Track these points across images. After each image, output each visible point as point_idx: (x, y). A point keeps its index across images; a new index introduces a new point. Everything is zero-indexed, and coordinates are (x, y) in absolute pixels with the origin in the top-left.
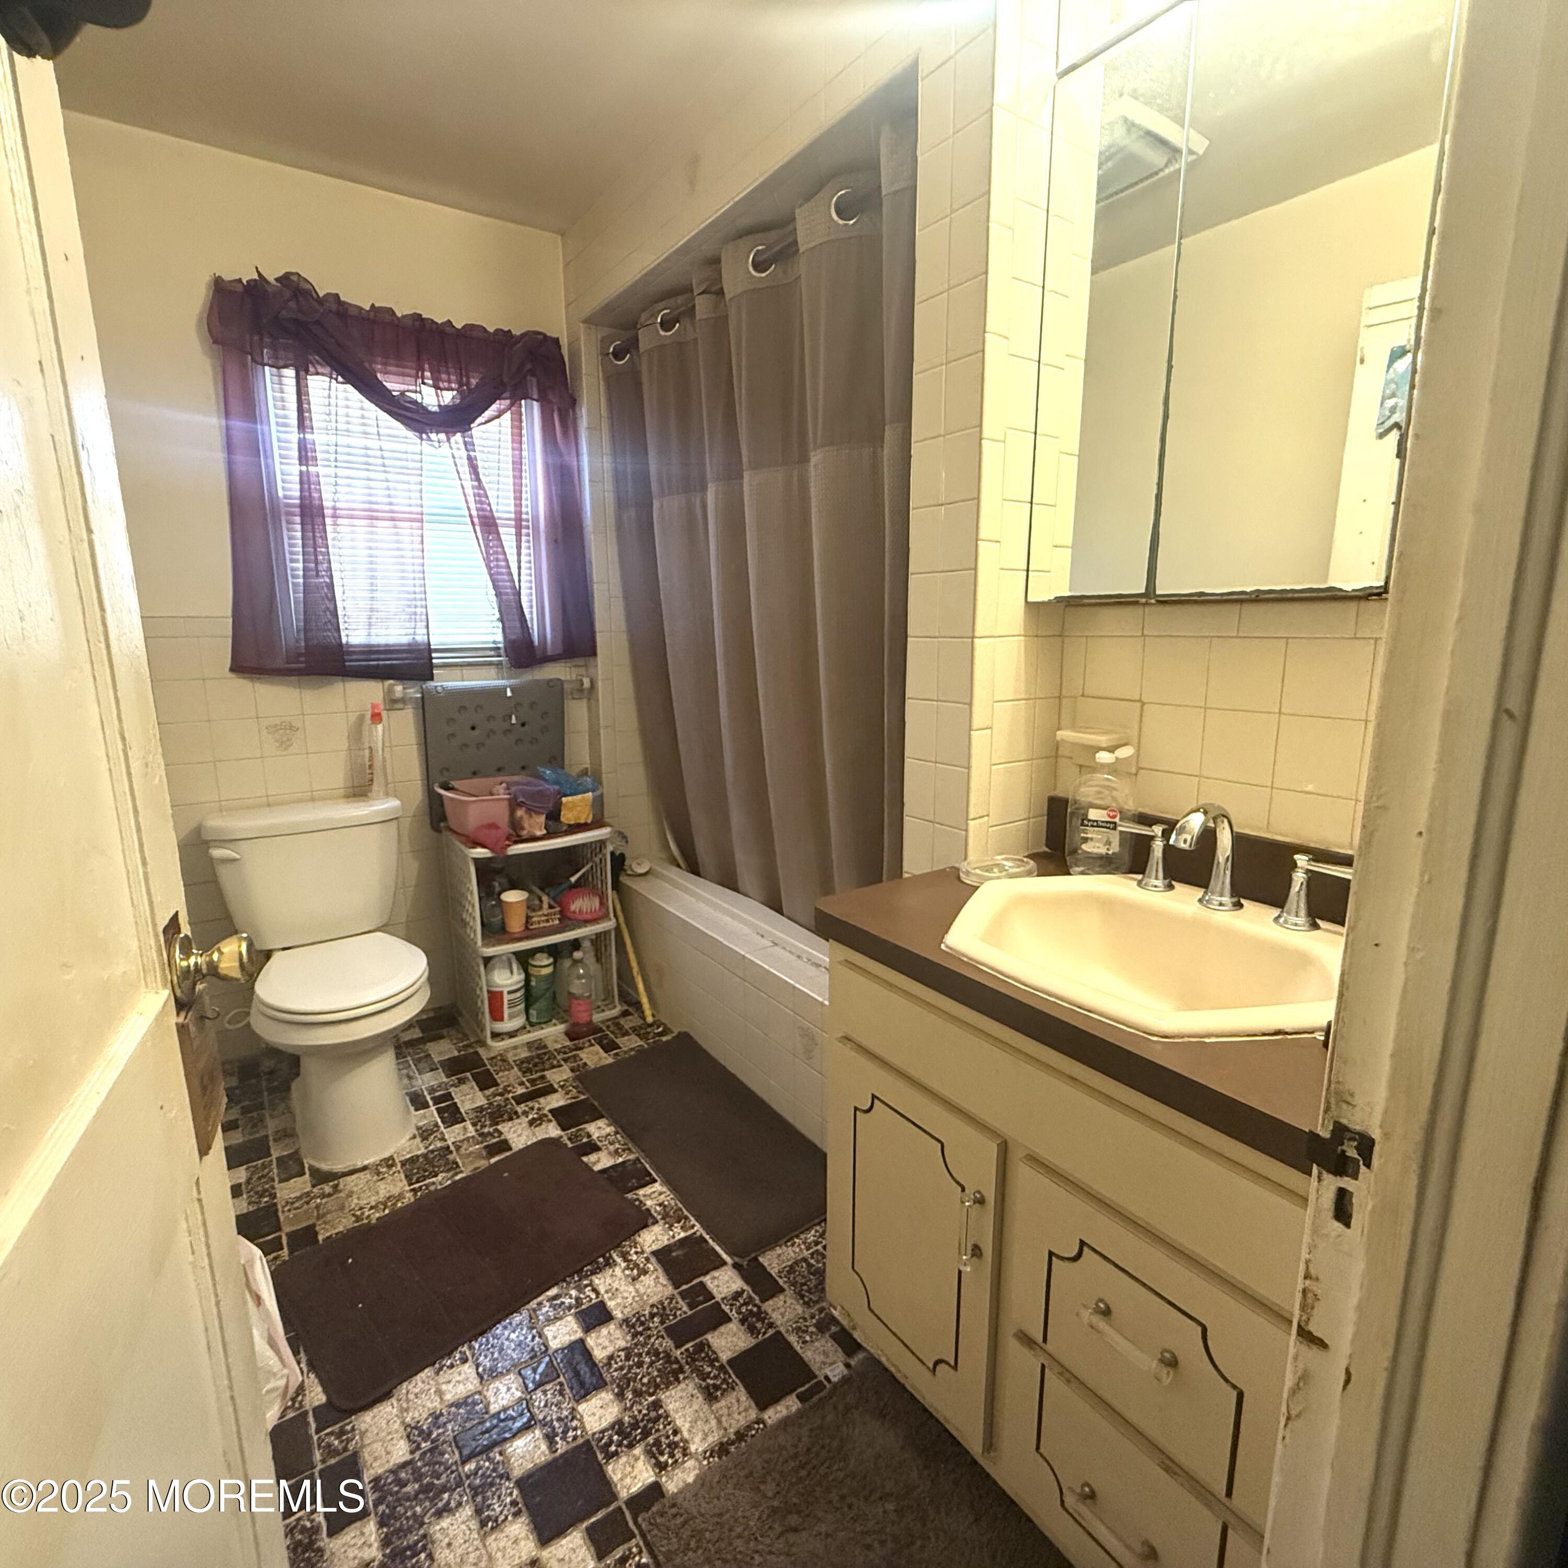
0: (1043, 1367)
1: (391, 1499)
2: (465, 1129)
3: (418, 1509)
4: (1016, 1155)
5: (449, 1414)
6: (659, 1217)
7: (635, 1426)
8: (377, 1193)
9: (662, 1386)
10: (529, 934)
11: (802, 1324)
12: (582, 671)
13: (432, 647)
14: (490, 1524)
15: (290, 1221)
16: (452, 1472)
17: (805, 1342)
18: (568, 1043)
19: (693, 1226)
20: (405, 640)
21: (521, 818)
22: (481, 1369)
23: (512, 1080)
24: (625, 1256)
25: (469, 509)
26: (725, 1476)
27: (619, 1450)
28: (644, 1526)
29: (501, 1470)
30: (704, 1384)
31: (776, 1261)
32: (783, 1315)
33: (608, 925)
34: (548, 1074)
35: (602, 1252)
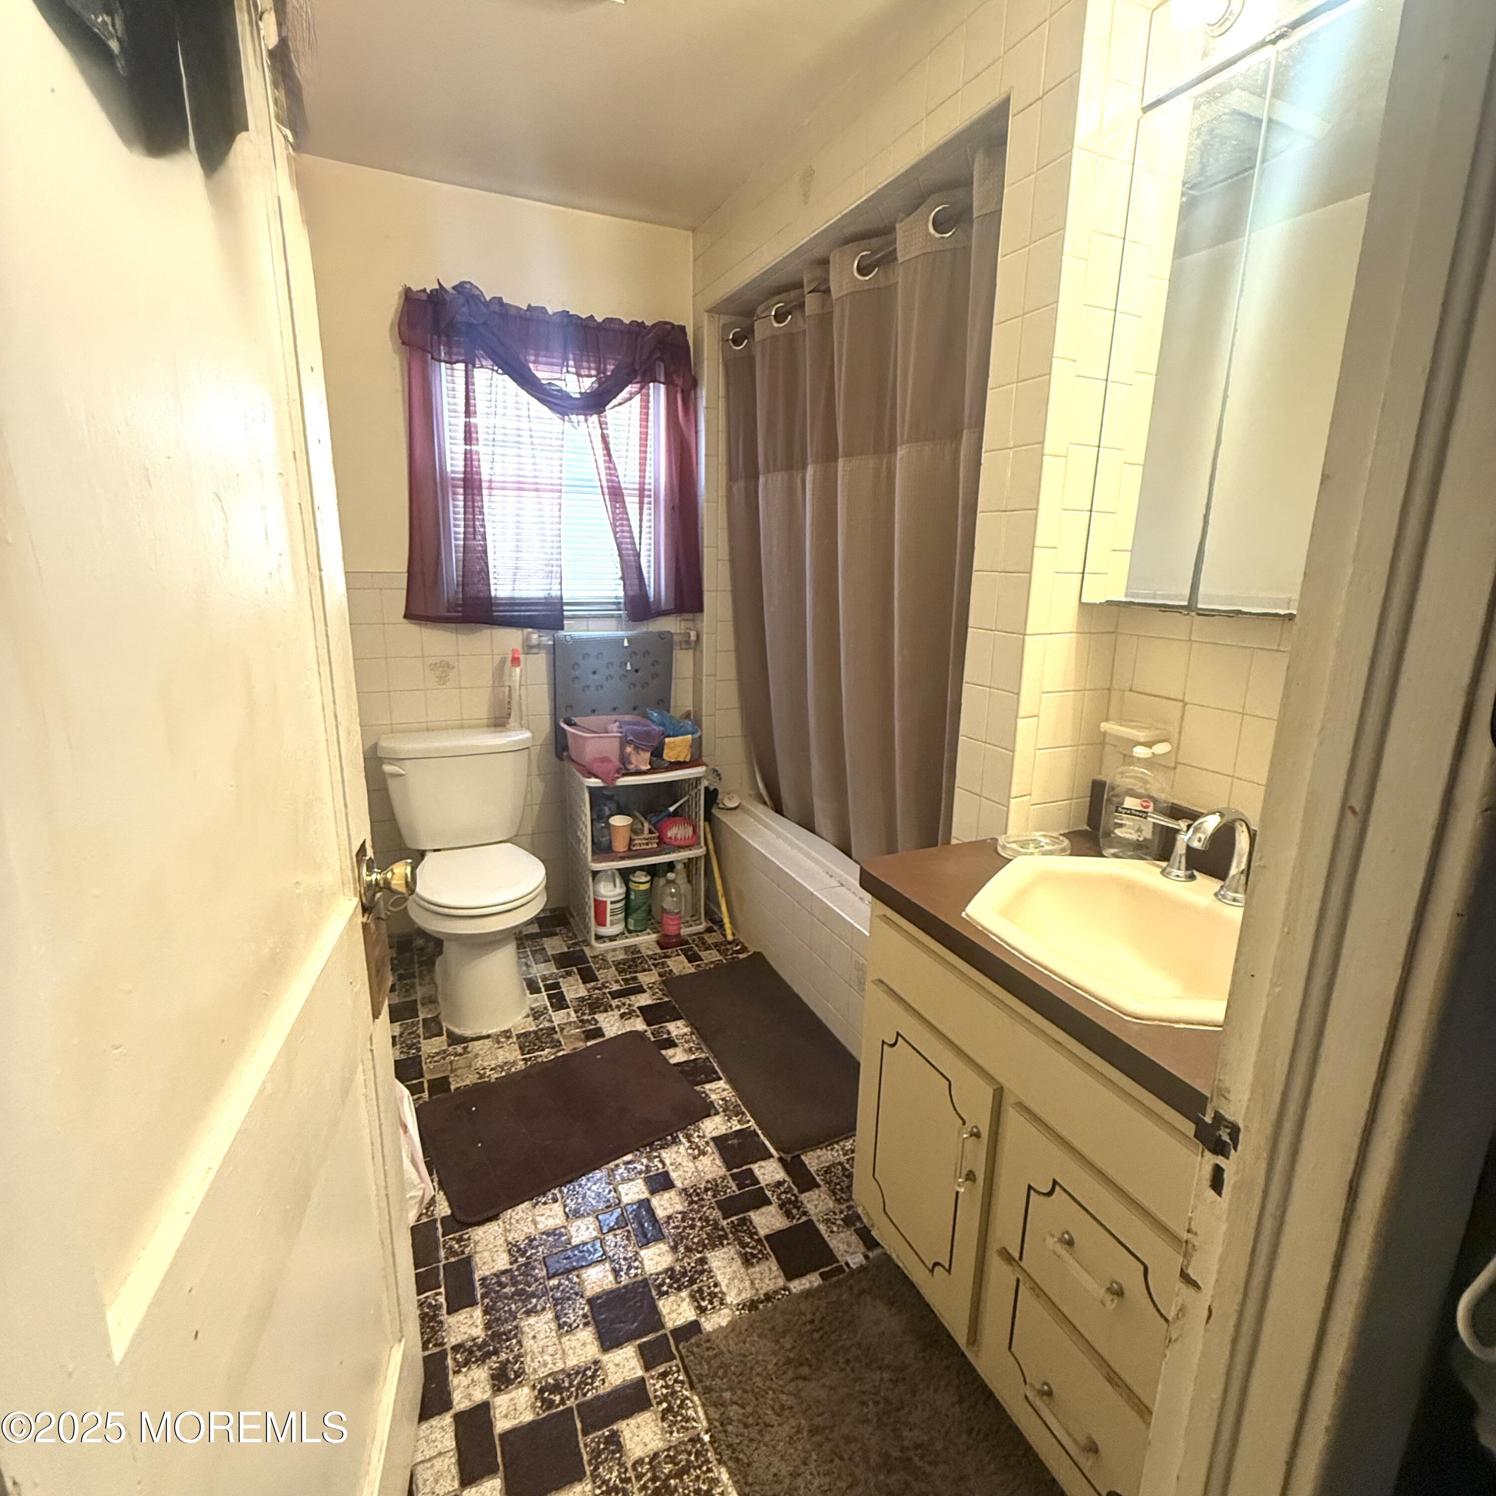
0: (1018, 1280)
1: (493, 1295)
2: (568, 1014)
3: (513, 1306)
4: (1009, 1100)
5: (541, 1239)
6: (721, 1110)
7: (684, 1274)
8: (497, 1058)
9: (709, 1247)
10: (631, 853)
11: (831, 1216)
12: (690, 624)
13: (564, 601)
14: (566, 1328)
15: (432, 1071)
16: (540, 1284)
17: (832, 1232)
18: (658, 951)
19: (749, 1121)
20: (542, 594)
21: (630, 754)
22: (567, 1210)
23: (609, 978)
24: (689, 1137)
25: (600, 480)
26: (751, 1326)
27: (670, 1290)
28: (683, 1351)
29: (577, 1288)
30: (743, 1251)
31: (816, 1161)
32: (816, 1206)
33: (700, 852)
34: (640, 976)
35: (670, 1132)
